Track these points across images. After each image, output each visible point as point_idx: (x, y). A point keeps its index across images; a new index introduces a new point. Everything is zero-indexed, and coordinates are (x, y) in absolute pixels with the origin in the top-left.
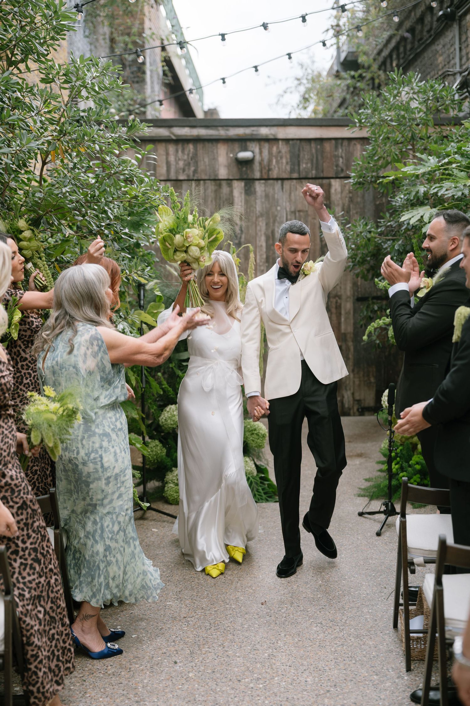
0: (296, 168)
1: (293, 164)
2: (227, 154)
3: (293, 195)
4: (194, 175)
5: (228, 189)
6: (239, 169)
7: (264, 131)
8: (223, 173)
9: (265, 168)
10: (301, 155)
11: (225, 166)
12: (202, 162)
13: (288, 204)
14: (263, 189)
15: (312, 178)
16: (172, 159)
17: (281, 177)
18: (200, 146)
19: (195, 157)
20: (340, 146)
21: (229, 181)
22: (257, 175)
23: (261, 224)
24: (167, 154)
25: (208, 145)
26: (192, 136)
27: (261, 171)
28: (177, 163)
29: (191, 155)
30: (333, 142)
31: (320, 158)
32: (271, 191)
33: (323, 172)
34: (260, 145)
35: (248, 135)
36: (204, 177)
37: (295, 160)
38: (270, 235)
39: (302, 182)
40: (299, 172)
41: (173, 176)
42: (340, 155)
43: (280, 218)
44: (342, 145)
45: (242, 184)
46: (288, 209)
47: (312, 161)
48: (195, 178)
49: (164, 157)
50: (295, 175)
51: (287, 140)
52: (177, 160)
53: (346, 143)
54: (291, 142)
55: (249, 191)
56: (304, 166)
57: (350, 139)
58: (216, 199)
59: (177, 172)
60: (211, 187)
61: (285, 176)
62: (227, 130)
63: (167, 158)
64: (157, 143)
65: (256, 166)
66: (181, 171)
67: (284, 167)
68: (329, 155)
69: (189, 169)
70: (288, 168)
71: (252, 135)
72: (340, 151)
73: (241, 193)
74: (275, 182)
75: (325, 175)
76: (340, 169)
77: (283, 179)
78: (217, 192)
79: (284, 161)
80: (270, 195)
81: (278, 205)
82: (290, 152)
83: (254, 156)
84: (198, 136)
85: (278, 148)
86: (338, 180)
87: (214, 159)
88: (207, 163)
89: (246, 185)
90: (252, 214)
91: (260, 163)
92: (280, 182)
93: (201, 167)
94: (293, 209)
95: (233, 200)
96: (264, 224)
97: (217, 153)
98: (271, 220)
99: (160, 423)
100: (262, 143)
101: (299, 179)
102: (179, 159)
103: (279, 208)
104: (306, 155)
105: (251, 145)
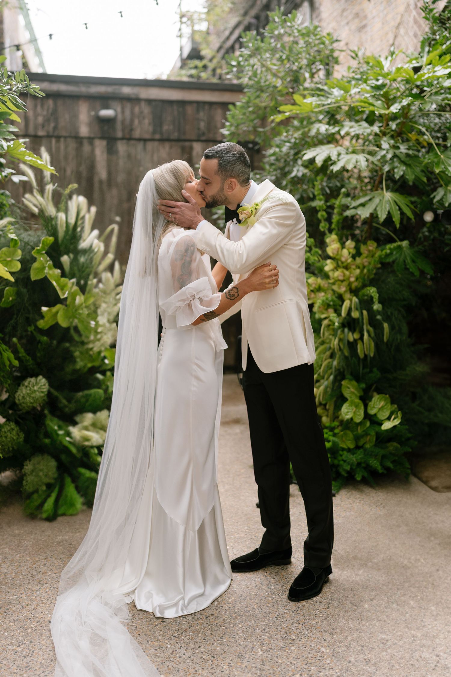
0: (159, 129)
1: (155, 125)
2: (89, 111)
3: (155, 156)
4: (54, 131)
5: (90, 147)
6: (101, 127)
7: (126, 90)
8: (84, 131)
9: (127, 128)
10: (164, 117)
11: (87, 124)
12: (63, 119)
14: (125, 149)
15: (174, 140)
16: (31, 113)
17: (143, 137)
18: (60, 102)
19: (54, 113)
20: (201, 110)
21: (91, 140)
22: (119, 134)
25: (68, 101)
26: (52, 90)
27: (123, 130)
28: (36, 118)
29: (50, 111)
30: (195, 105)
31: (181, 120)
32: (133, 151)
33: (185, 134)
34: (122, 104)
35: (110, 93)
36: (64, 134)
37: (157, 122)
39: (163, 144)
40: (161, 133)
41: (31, 131)
42: (201, 118)
44: (203, 109)
45: (104, 143)
47: (174, 123)
48: (56, 134)
50: (157, 136)
51: (149, 101)
52: (36, 116)
53: (207, 107)
54: (153, 103)
55: (111, 150)
56: (166, 127)
57: (211, 104)
58: (77, 156)
59: (36, 128)
60: (72, 145)
61: (147, 136)
62: (89, 87)
65: (119, 126)
66: (40, 127)
67: (146, 128)
68: (190, 118)
69: (49, 125)
70: (151, 129)
71: (114, 93)
72: (202, 114)
73: (103, 152)
74: (137, 142)
75: (187, 137)
76: (200, 132)
77: (145, 140)
78: (79, 149)
79: (146, 121)
80: (133, 155)
81: (140, 166)
82: (152, 112)
83: (116, 115)
84: (58, 91)
85: (140, 108)
86: (199, 143)
87: (75, 116)
88: (68, 120)
89: (108, 144)
91: (123, 122)
92: (142, 143)
93: (62, 123)
95: (95, 158)
97: (78, 110)
99: (17, 401)
100: (124, 102)
101: (162, 140)
102: (38, 114)
103: (142, 168)
104: (168, 117)
105: (113, 103)
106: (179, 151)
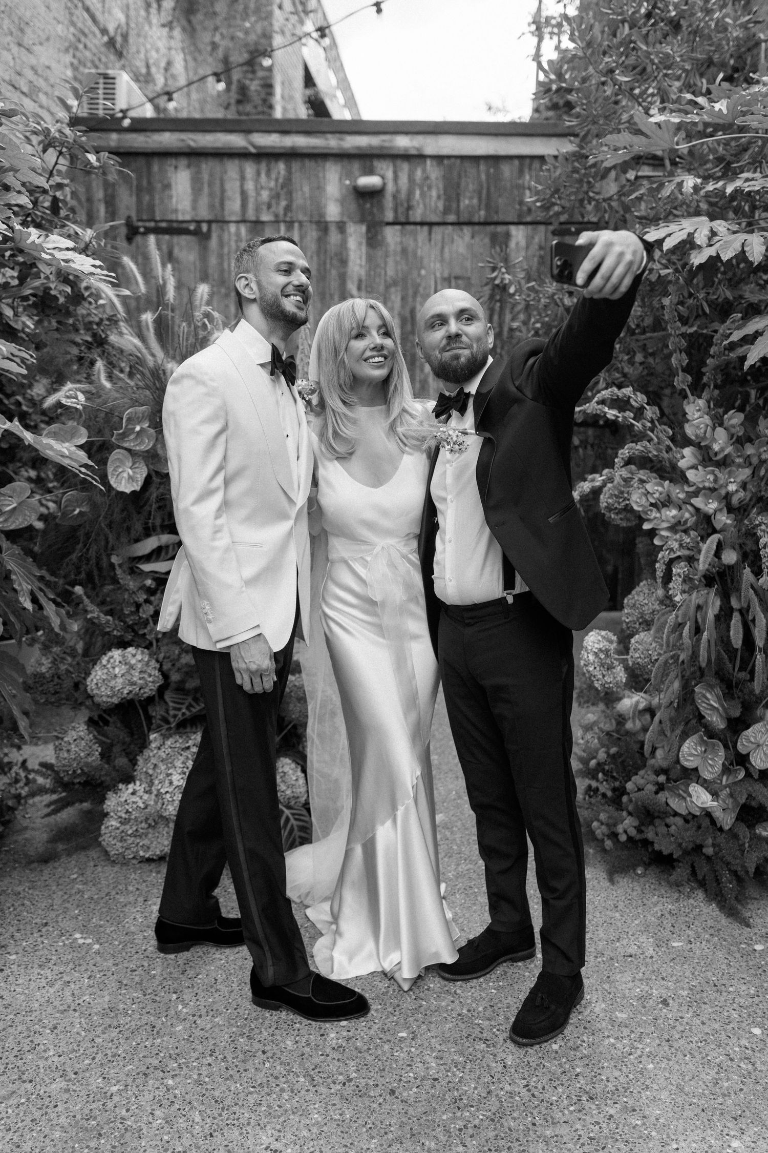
0: (454, 205)
1: (448, 199)
2: (340, 179)
3: (446, 250)
4: (285, 215)
5: (339, 236)
6: (359, 205)
7: (403, 142)
8: (333, 212)
9: (402, 205)
10: (463, 184)
11: (337, 200)
12: (300, 193)
13: (438, 265)
14: (398, 239)
15: (479, 224)
16: (250, 186)
17: (428, 220)
18: (296, 165)
19: (287, 185)
20: (526, 170)
21: (341, 227)
22: (389, 216)
23: (393, 297)
24: (243, 178)
25: (308, 163)
26: (284, 148)
27: (396, 211)
28: (258, 194)
29: (281, 180)
30: (516, 162)
31: (492, 189)
32: (411, 243)
33: (497, 212)
34: (395, 166)
35: (376, 148)
36: (300, 216)
37: (452, 192)
38: (408, 315)
39: (462, 230)
40: (458, 213)
41: (251, 215)
42: (526, 184)
43: (425, 288)
44: (530, 169)
45: (363, 228)
46: (438, 275)
47: (480, 193)
48: (288, 219)
49: (238, 184)
50: (452, 218)
51: (439, 159)
52: (258, 189)
53: (535, 164)
54: (446, 162)
55: (373, 240)
56: (467, 202)
58: (318, 253)
59: (258, 210)
60: (313, 234)
61: (434, 218)
62: (341, 139)
63: (242, 186)
64: (225, 160)
65: (388, 202)
66: (265, 207)
67: (433, 204)
68: (508, 185)
69: (278, 204)
70: (441, 205)
71: (382, 148)
72: (527, 177)
73: (360, 244)
74: (419, 227)
75: (501, 217)
76: (525, 208)
77: (431, 224)
78: (322, 240)
79: (434, 193)
80: (410, 249)
81: (422, 267)
82: (444, 177)
83: (384, 184)
84: (293, 148)
85: (424, 171)
86: (521, 227)
87: (319, 188)
88: (307, 195)
89: (369, 230)
90: (377, 280)
91: (395, 197)
92: (426, 228)
93: (298, 200)
94: (446, 275)
95: (348, 255)
96: (399, 299)
97: (324, 177)
98: (410, 292)
99: (88, 689)
100: (399, 162)
101: (458, 224)
102: (262, 188)
103: (423, 272)
104: (469, 185)
105: (380, 165)
106: (487, 240)
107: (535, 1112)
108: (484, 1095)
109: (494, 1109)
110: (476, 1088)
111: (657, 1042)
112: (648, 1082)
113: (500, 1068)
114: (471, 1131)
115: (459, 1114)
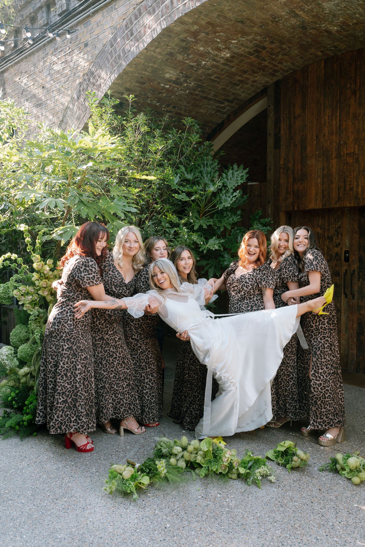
107: (41, 510)
108: (21, 513)
109: (27, 515)
110: (17, 513)
111: (69, 478)
112: (72, 489)
113: (21, 504)
114: (23, 524)
115: (16, 522)
